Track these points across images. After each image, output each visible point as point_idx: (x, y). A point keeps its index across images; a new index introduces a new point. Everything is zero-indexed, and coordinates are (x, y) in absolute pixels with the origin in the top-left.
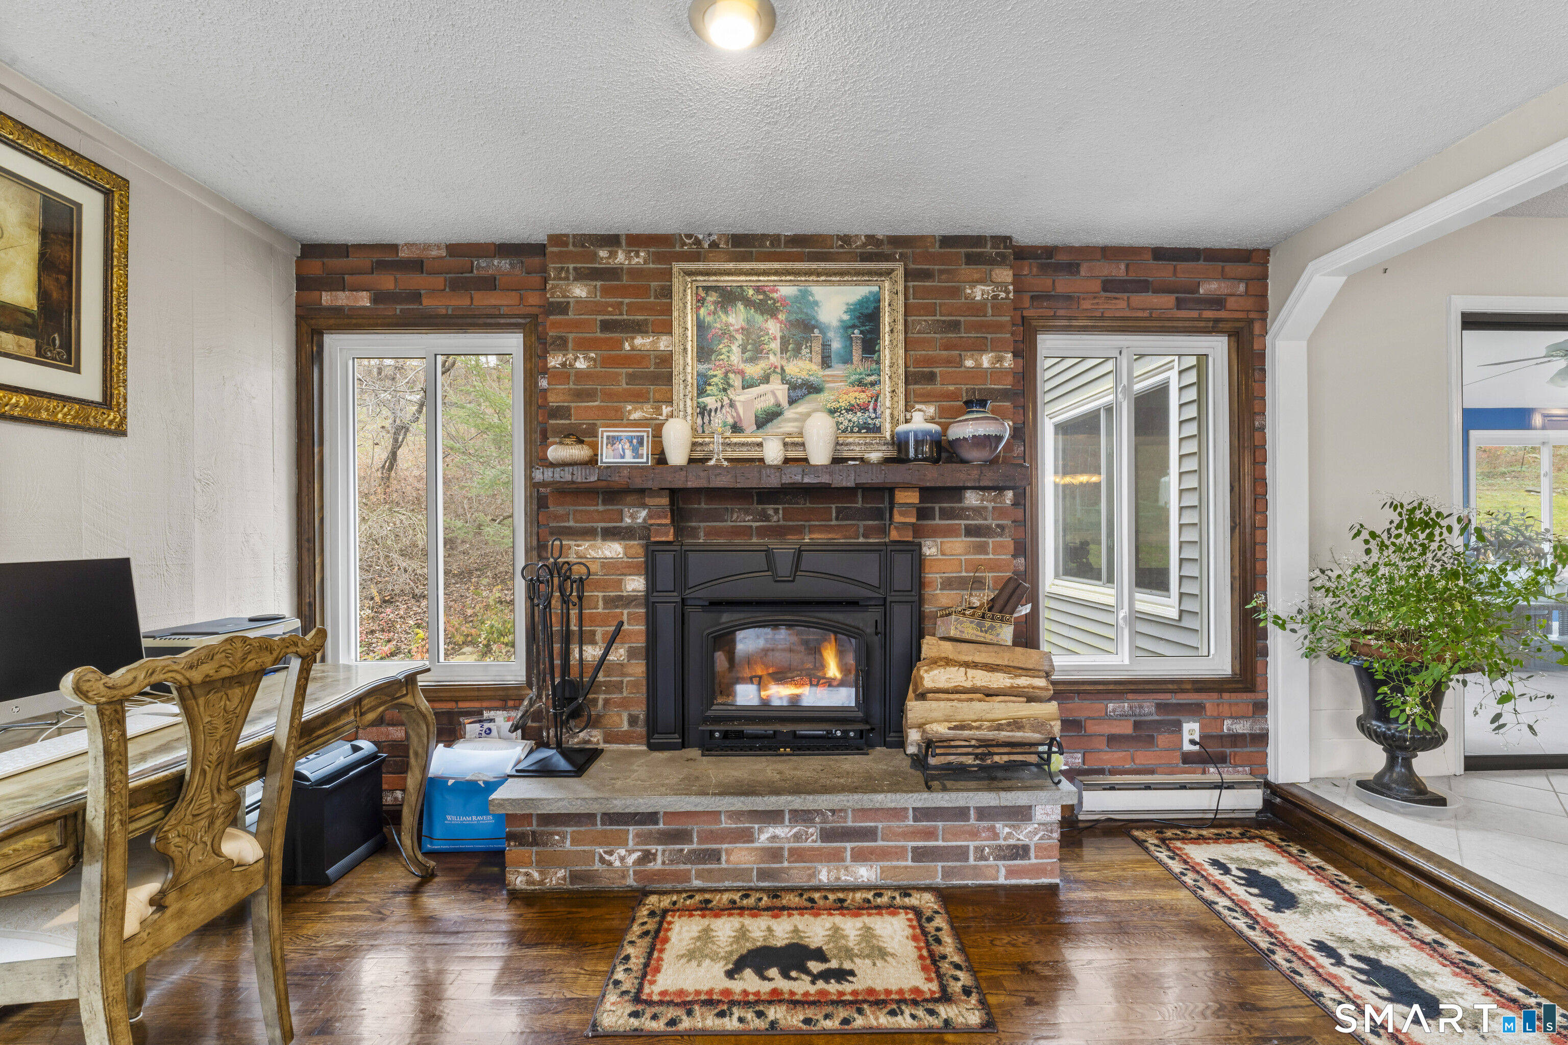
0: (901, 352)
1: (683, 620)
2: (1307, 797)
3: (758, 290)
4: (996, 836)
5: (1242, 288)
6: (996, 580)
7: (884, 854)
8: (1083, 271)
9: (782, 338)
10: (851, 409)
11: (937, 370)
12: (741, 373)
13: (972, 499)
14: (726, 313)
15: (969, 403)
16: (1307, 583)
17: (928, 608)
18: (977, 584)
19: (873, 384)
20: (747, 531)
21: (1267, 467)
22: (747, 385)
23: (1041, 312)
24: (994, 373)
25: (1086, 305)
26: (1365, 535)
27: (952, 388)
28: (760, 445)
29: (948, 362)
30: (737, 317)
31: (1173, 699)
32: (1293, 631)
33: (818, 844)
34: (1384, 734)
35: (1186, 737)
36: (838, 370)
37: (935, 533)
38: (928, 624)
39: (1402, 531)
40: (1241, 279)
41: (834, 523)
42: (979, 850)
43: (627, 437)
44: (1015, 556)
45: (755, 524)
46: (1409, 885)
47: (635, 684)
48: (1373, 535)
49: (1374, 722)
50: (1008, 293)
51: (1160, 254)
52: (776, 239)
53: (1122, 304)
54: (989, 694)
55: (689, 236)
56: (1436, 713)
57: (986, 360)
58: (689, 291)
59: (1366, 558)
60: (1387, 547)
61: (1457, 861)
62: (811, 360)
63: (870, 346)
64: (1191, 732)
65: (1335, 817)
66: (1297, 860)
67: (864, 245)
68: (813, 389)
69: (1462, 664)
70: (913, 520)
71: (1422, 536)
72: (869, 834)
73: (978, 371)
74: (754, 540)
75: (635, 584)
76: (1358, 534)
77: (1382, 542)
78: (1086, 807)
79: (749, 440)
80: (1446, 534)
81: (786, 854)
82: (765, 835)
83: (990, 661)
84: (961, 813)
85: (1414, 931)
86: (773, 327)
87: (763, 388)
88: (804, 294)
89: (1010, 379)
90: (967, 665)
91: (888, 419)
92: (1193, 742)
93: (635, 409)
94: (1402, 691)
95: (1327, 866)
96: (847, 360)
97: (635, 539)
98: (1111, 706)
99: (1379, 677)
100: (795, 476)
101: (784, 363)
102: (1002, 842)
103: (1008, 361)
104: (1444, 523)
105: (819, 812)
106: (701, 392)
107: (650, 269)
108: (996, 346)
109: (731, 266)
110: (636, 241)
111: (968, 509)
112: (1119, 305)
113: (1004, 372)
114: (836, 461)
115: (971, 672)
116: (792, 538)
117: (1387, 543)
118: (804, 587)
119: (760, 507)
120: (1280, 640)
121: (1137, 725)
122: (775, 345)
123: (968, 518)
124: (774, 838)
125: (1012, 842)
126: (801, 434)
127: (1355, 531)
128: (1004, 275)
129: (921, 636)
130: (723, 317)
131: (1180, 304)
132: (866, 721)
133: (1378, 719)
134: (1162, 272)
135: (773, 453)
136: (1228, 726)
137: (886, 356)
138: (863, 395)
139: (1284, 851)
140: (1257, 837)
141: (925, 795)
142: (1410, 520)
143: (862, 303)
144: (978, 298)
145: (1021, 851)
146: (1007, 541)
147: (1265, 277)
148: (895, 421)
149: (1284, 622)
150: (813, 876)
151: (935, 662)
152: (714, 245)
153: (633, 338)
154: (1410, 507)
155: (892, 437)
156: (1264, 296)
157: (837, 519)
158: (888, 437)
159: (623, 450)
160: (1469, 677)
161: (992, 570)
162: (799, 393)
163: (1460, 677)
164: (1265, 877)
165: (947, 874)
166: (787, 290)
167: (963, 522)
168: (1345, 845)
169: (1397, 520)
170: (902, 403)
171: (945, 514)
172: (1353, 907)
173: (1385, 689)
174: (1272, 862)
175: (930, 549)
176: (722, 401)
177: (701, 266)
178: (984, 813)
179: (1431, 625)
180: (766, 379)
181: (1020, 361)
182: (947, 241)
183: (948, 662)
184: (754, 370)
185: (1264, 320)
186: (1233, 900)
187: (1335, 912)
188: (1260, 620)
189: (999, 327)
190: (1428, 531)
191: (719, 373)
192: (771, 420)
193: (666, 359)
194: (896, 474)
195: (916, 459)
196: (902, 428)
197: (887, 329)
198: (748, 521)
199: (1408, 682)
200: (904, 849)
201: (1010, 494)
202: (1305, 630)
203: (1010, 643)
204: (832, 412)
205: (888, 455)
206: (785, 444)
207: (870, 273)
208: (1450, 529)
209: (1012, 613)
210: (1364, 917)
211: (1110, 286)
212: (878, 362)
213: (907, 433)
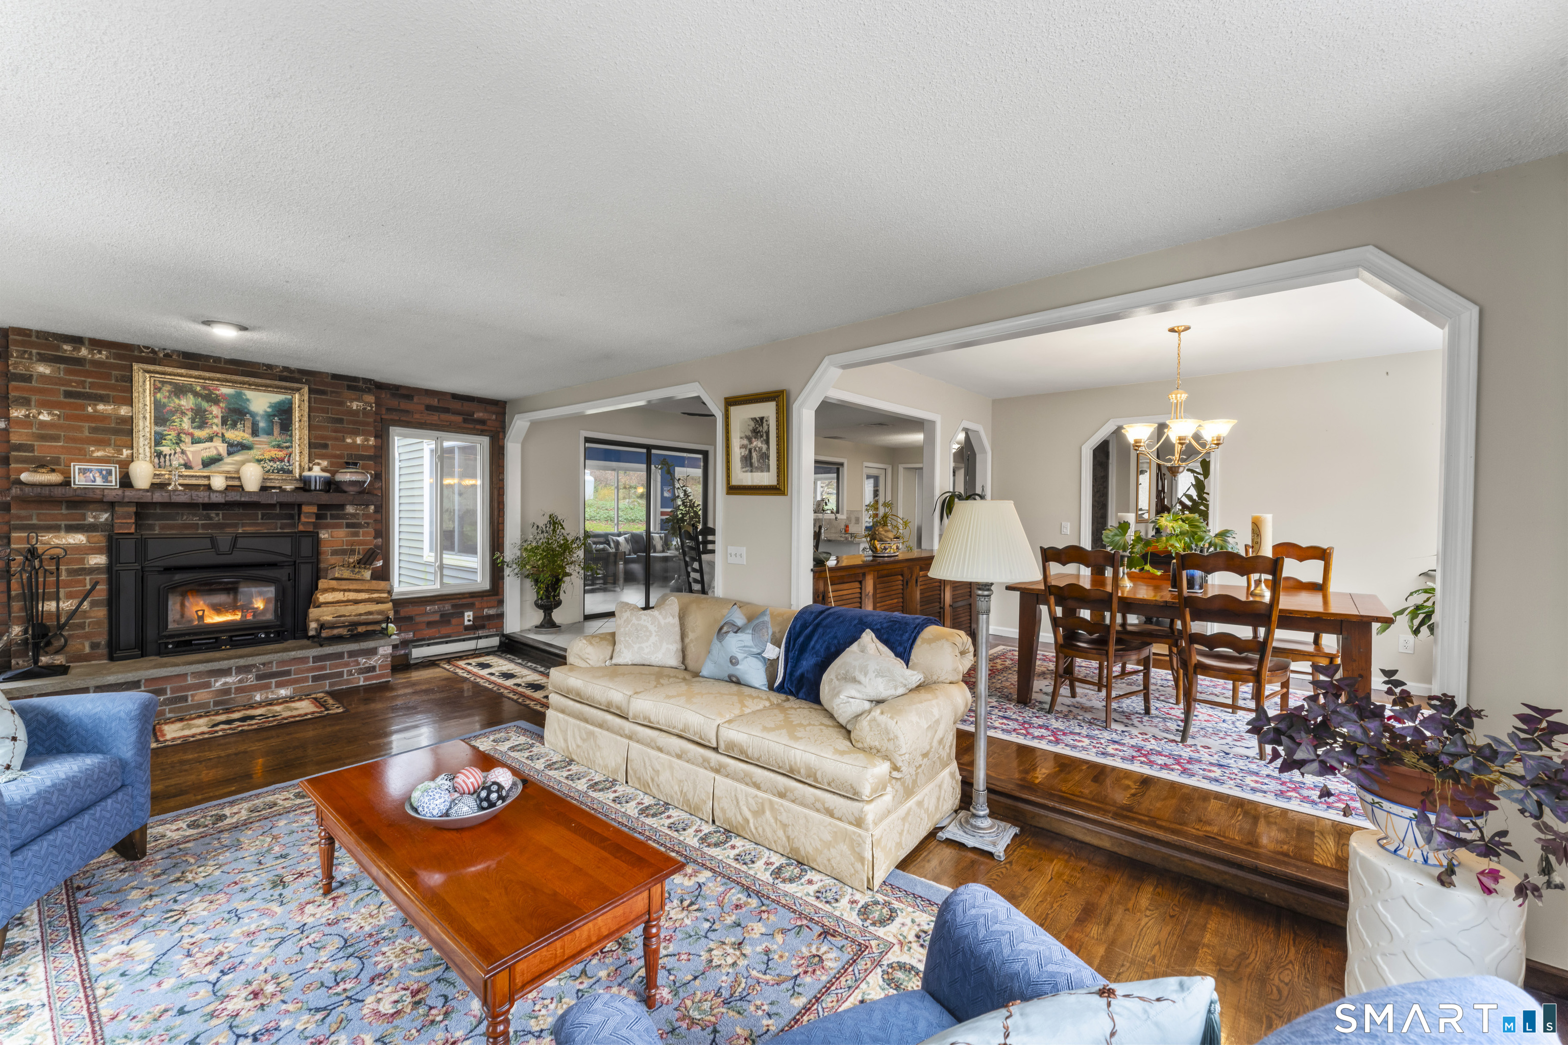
0: (307, 432)
1: (142, 579)
2: (520, 637)
3: (204, 388)
4: (358, 664)
5: (494, 417)
6: (363, 549)
7: (295, 681)
8: (416, 399)
9: (222, 417)
10: (272, 460)
11: (329, 443)
12: (192, 435)
13: (350, 509)
14: (179, 398)
15: (348, 463)
16: (519, 547)
17: (322, 565)
18: (352, 552)
19: (287, 448)
20: (196, 526)
22: (196, 441)
23: (391, 417)
24: (363, 446)
25: (417, 416)
27: (338, 452)
28: (208, 477)
29: (336, 439)
30: (187, 402)
31: (461, 602)
32: (515, 568)
33: (255, 682)
34: (543, 605)
35: (466, 619)
36: (263, 438)
37: (326, 527)
38: (322, 574)
40: (494, 413)
41: (260, 521)
42: (350, 673)
43: (97, 470)
44: (375, 538)
45: (200, 522)
47: (98, 623)
49: (541, 602)
50: (372, 407)
51: (455, 396)
52: (217, 359)
53: (436, 418)
54: (356, 602)
55: (148, 348)
56: (559, 593)
57: (359, 440)
58: (148, 383)
62: (244, 431)
63: (286, 426)
64: (469, 616)
65: (527, 642)
66: (512, 661)
67: (282, 371)
68: (244, 447)
70: (314, 520)
72: (288, 673)
73: (354, 445)
74: (200, 531)
75: (99, 560)
78: (413, 656)
79: (198, 474)
81: (233, 691)
82: (219, 684)
83: (358, 588)
84: (340, 655)
86: (216, 410)
87: (207, 444)
88: (239, 395)
89: (373, 450)
90: (345, 590)
91: (298, 467)
92: (469, 621)
93: (98, 450)
95: (513, 657)
96: (270, 433)
97: (98, 531)
98: (428, 608)
99: (541, 583)
100: (234, 497)
101: (224, 431)
102: (361, 666)
103: (372, 441)
105: (254, 666)
106: (158, 443)
107: (111, 363)
108: (365, 434)
109: (183, 371)
110: (96, 344)
111: (348, 514)
112: (434, 418)
113: (368, 447)
114: (264, 489)
115: (346, 594)
116: (228, 530)
118: (238, 557)
119: (205, 512)
120: (509, 573)
121: (442, 616)
122: (218, 421)
123: (347, 519)
124: (225, 683)
125: (367, 665)
126: (238, 472)
128: (371, 398)
129: (318, 578)
130: (177, 401)
131: (465, 421)
132: (281, 626)
133: (542, 600)
134: (456, 405)
135: (218, 482)
136: (486, 612)
137: (297, 434)
138: (280, 453)
139: (508, 661)
140: (497, 655)
141: (320, 649)
143: (280, 403)
144: (355, 408)
145: (373, 669)
146: (371, 530)
147: (504, 414)
148: (302, 469)
149: (511, 564)
150: (251, 698)
151: (326, 591)
152: (167, 355)
153: (96, 405)
155: (300, 476)
156: (504, 422)
157: (262, 519)
158: (297, 476)
159: (94, 477)
161: (361, 545)
162: (235, 449)
165: (331, 685)
166: (226, 390)
167: (345, 521)
170: (306, 459)
171: (333, 517)
175: (324, 535)
176: (175, 450)
177: (158, 368)
178: (352, 654)
180: (210, 439)
181: (379, 441)
182: (335, 377)
183: (333, 590)
184: (198, 433)
185: (504, 432)
187: (503, 666)
188: (502, 565)
189: (368, 424)
191: (173, 434)
192: (214, 463)
193: (129, 421)
194: (302, 497)
195: (315, 490)
196: (306, 473)
197: (297, 419)
198: (196, 520)
200: (308, 677)
201: (372, 507)
202: (518, 568)
203: (369, 578)
204: (259, 461)
205: (298, 485)
206: (227, 478)
207: (286, 388)
209: (371, 564)
211: (429, 408)
212: (291, 436)
213: (310, 477)
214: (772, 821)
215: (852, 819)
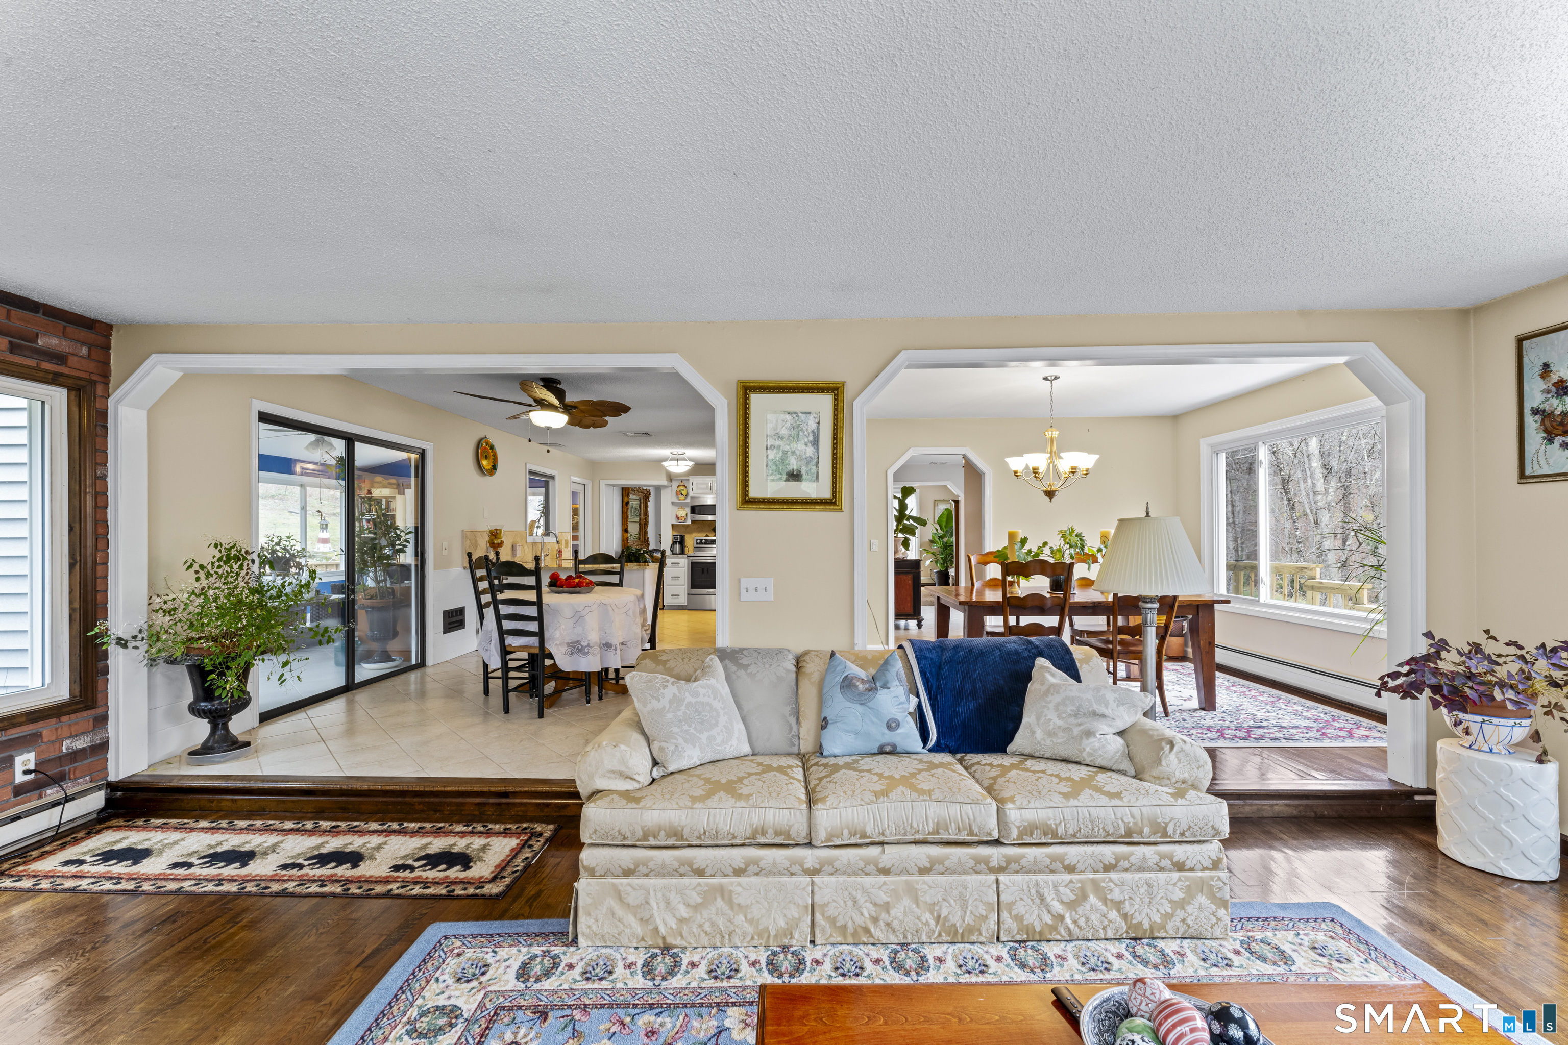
2: (147, 779)
5: (84, 351)
16: (146, 607)
21: (108, 510)
26: (196, 567)
31: (3, 736)
32: (136, 648)
34: (210, 710)
35: (19, 770)
39: (222, 563)
40: (84, 343)
46: (229, 804)
48: (202, 567)
49: (202, 704)
56: (245, 684)
59: (197, 585)
60: (212, 576)
61: (259, 773)
64: (25, 763)
65: (175, 784)
69: (261, 649)
71: (236, 567)
76: (191, 566)
77: (208, 572)
80: (251, 564)
85: (235, 827)
92: (27, 772)
94: (224, 674)
95: (170, 821)
99: (209, 668)
104: (249, 557)
117: (212, 572)
120: (121, 658)
127: (188, 564)
131: (14, 348)
133: (205, 700)
136: (68, 745)
139: (130, 828)
140: (103, 829)
142: (228, 556)
147: (108, 347)
149: (126, 641)
154: (228, 547)
156: (106, 363)
160: (266, 656)
163: (261, 657)
164: (119, 850)
168: (182, 800)
169: (218, 555)
172: (194, 834)
173: (213, 676)
174: (123, 838)
179: (244, 627)
185: (106, 384)
186: (95, 877)
187: (182, 843)
188: (103, 644)
190: (239, 563)
199: (228, 668)
202: (144, 647)
208: (253, 561)
210: (202, 835)
214: (1099, 904)
215: (1208, 863)
